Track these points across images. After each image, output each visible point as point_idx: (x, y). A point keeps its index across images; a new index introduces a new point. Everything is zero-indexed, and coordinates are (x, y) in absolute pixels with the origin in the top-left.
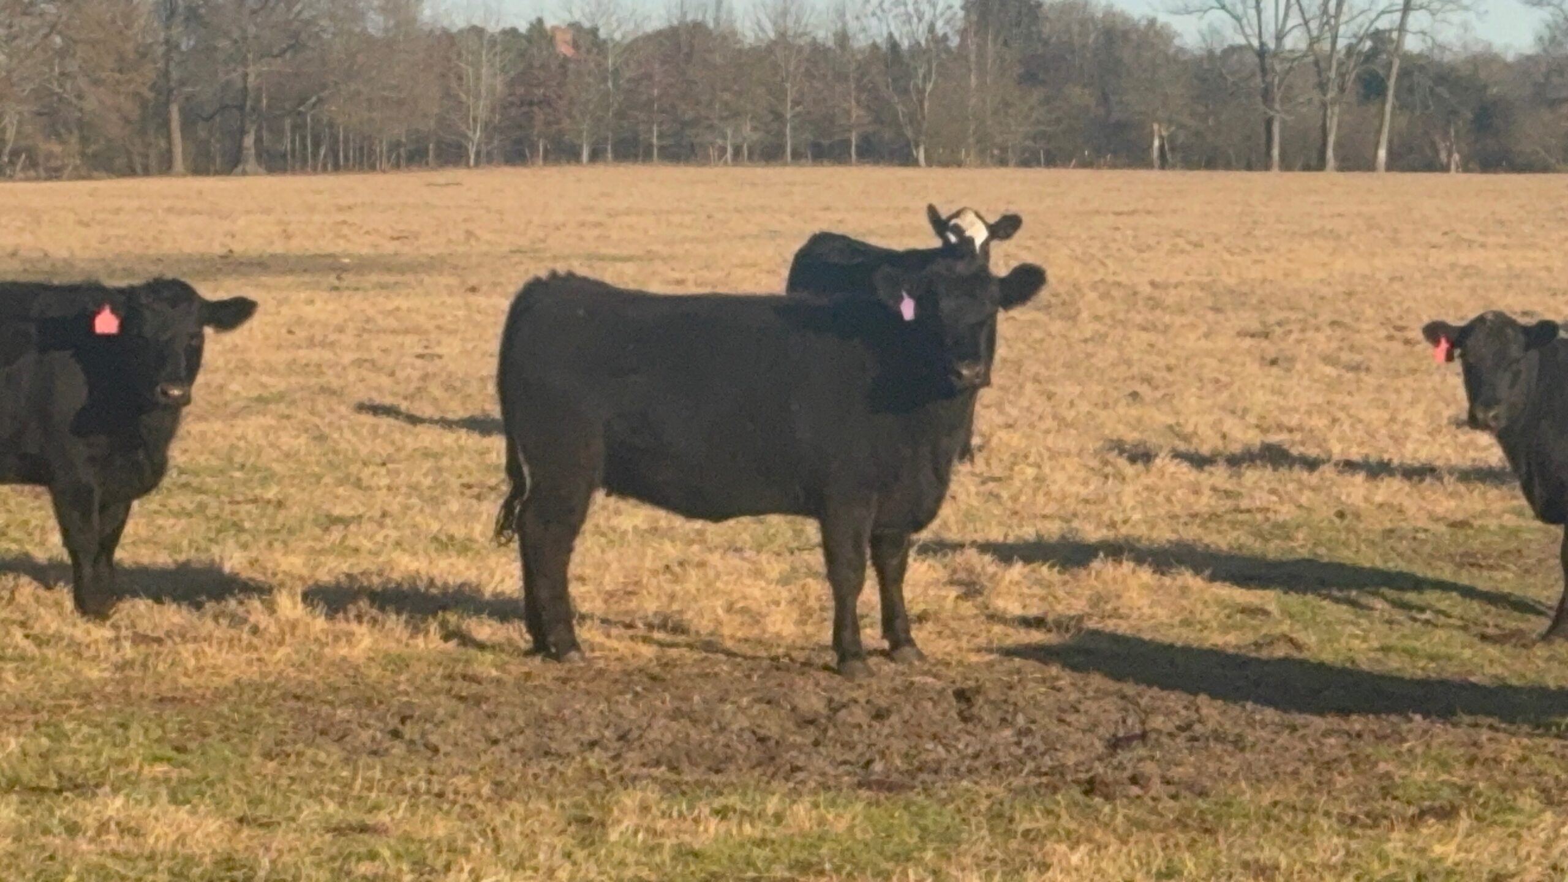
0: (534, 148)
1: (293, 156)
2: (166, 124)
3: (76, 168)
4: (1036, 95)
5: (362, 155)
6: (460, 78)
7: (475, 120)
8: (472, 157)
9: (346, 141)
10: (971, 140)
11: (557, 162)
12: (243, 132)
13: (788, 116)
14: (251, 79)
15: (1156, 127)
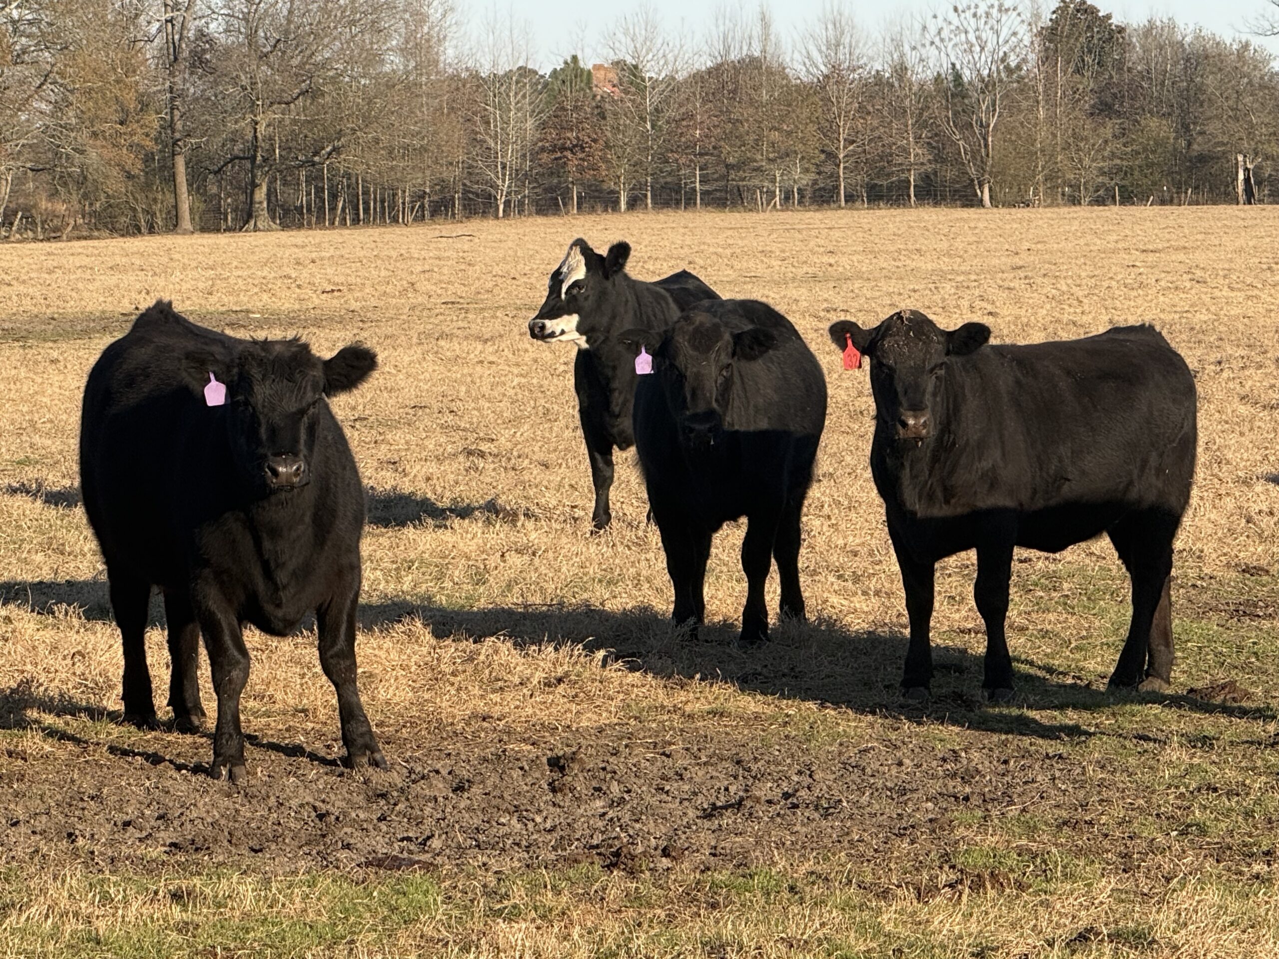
0: (566, 195)
1: (309, 210)
2: (173, 178)
3: (75, 227)
4: (1110, 128)
5: (383, 208)
6: (488, 123)
7: (504, 167)
8: (501, 207)
9: (366, 193)
10: (1040, 177)
11: (593, 210)
12: (254, 185)
13: (841, 156)
14: (261, 128)
15: (1240, 158)
